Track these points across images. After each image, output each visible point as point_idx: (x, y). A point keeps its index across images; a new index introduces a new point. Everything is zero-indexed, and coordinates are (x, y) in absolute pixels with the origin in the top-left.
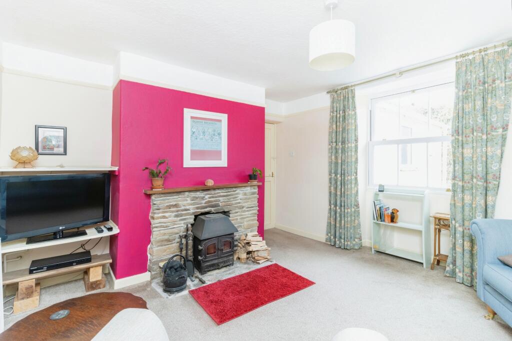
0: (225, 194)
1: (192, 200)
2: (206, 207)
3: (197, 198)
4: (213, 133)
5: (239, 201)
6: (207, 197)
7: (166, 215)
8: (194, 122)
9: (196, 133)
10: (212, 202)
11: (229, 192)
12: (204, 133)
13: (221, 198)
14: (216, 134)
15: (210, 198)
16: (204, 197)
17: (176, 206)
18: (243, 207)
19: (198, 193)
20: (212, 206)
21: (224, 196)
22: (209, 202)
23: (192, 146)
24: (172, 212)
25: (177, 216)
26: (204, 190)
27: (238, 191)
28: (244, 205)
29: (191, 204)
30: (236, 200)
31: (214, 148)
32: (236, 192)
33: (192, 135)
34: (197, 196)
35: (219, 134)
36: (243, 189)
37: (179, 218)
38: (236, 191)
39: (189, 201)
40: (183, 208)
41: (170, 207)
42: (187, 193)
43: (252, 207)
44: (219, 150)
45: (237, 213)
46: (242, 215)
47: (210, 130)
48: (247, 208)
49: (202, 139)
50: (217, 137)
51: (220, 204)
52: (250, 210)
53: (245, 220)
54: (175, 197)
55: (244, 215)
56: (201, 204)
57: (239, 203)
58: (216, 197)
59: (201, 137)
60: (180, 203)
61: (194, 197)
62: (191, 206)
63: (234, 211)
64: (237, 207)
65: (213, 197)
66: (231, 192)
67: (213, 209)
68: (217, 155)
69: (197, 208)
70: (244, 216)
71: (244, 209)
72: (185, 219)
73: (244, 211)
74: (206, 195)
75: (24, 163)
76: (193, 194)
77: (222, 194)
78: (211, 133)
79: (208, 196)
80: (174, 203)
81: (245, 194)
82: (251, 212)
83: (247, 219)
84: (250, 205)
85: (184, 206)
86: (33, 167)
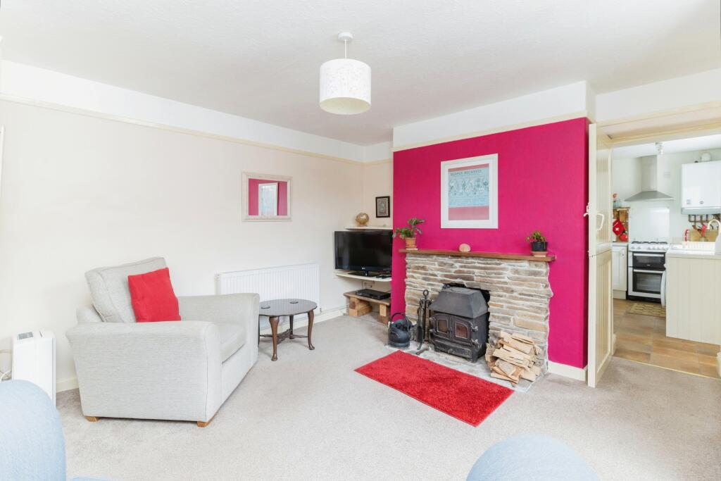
0: (483, 266)
1: (440, 266)
2: (456, 278)
3: (445, 264)
4: (476, 183)
5: (506, 280)
6: (457, 265)
7: (415, 275)
8: (452, 175)
9: (455, 188)
10: (463, 272)
11: (488, 264)
12: (464, 185)
13: (476, 271)
14: (481, 184)
15: (461, 267)
16: (453, 264)
17: (423, 268)
18: (512, 291)
19: (447, 259)
20: (464, 278)
21: (481, 268)
22: (460, 272)
23: (450, 203)
24: (421, 273)
25: (424, 279)
26: (453, 256)
27: (504, 264)
28: (514, 287)
29: (438, 270)
30: (499, 278)
31: (479, 203)
32: (502, 266)
33: (450, 191)
34: (445, 262)
35: (486, 184)
36: (512, 263)
37: (427, 282)
38: (500, 264)
39: (437, 266)
40: (431, 272)
41: (418, 268)
42: (435, 257)
43: (532, 296)
44: (485, 205)
45: (501, 296)
46: (510, 303)
47: (472, 181)
48: (520, 294)
49: (462, 194)
50: (482, 188)
51: (475, 278)
52: (527, 300)
53: (517, 311)
54: (422, 259)
55: (515, 304)
56: (449, 272)
57: (506, 283)
58: (469, 267)
59: (461, 191)
60: (427, 266)
61: (442, 262)
62: (439, 272)
63: (495, 293)
64: (502, 288)
65: (465, 267)
66: (492, 263)
67: (465, 282)
68: (483, 212)
69: (446, 276)
70: (515, 306)
71: (515, 294)
72: (432, 285)
73: (515, 298)
74: (456, 262)
75: (364, 223)
76: (441, 259)
77: (478, 265)
78: (473, 185)
79: (460, 264)
80: (422, 265)
81: (517, 272)
82: (528, 303)
83: (520, 311)
84: (527, 290)
85: (432, 270)
86: (367, 226)
